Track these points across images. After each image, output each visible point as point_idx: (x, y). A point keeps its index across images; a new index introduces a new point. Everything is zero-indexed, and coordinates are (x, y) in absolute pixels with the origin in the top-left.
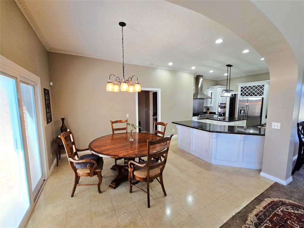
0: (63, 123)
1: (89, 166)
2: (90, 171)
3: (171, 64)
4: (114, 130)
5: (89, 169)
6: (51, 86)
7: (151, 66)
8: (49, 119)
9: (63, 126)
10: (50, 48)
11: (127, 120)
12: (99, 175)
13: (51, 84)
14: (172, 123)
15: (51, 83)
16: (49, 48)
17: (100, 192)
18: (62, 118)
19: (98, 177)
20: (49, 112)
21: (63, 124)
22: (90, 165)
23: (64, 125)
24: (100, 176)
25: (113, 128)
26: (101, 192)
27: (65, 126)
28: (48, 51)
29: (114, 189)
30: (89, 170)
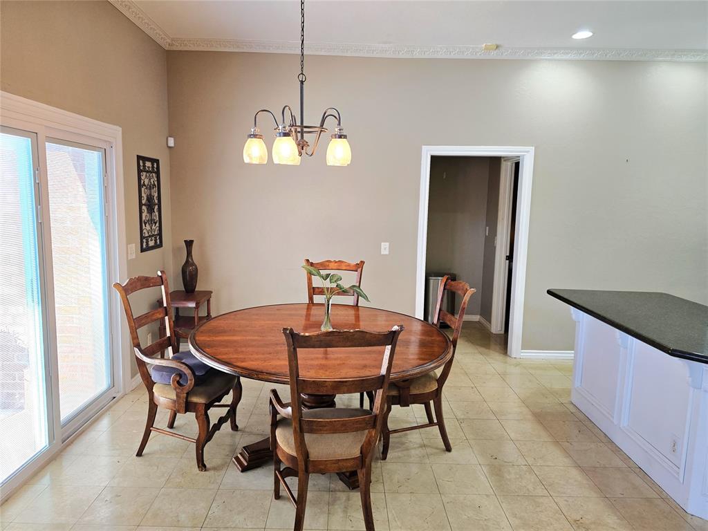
0: (189, 253)
1: (173, 381)
2: (177, 396)
3: (583, 35)
4: (313, 291)
5: (175, 389)
6: (170, 147)
7: (494, 55)
8: (150, 241)
9: (187, 261)
10: (173, 40)
11: (363, 262)
12: (199, 414)
13: (171, 142)
14: (549, 292)
15: (169, 138)
16: (169, 41)
17: (202, 465)
18: (188, 239)
19: (197, 418)
20: (152, 222)
21: (187, 257)
22: (178, 379)
23: (192, 259)
24: (201, 418)
25: (311, 283)
26: (205, 466)
27: (193, 264)
28: (167, 48)
29: (242, 471)
30: (175, 392)
